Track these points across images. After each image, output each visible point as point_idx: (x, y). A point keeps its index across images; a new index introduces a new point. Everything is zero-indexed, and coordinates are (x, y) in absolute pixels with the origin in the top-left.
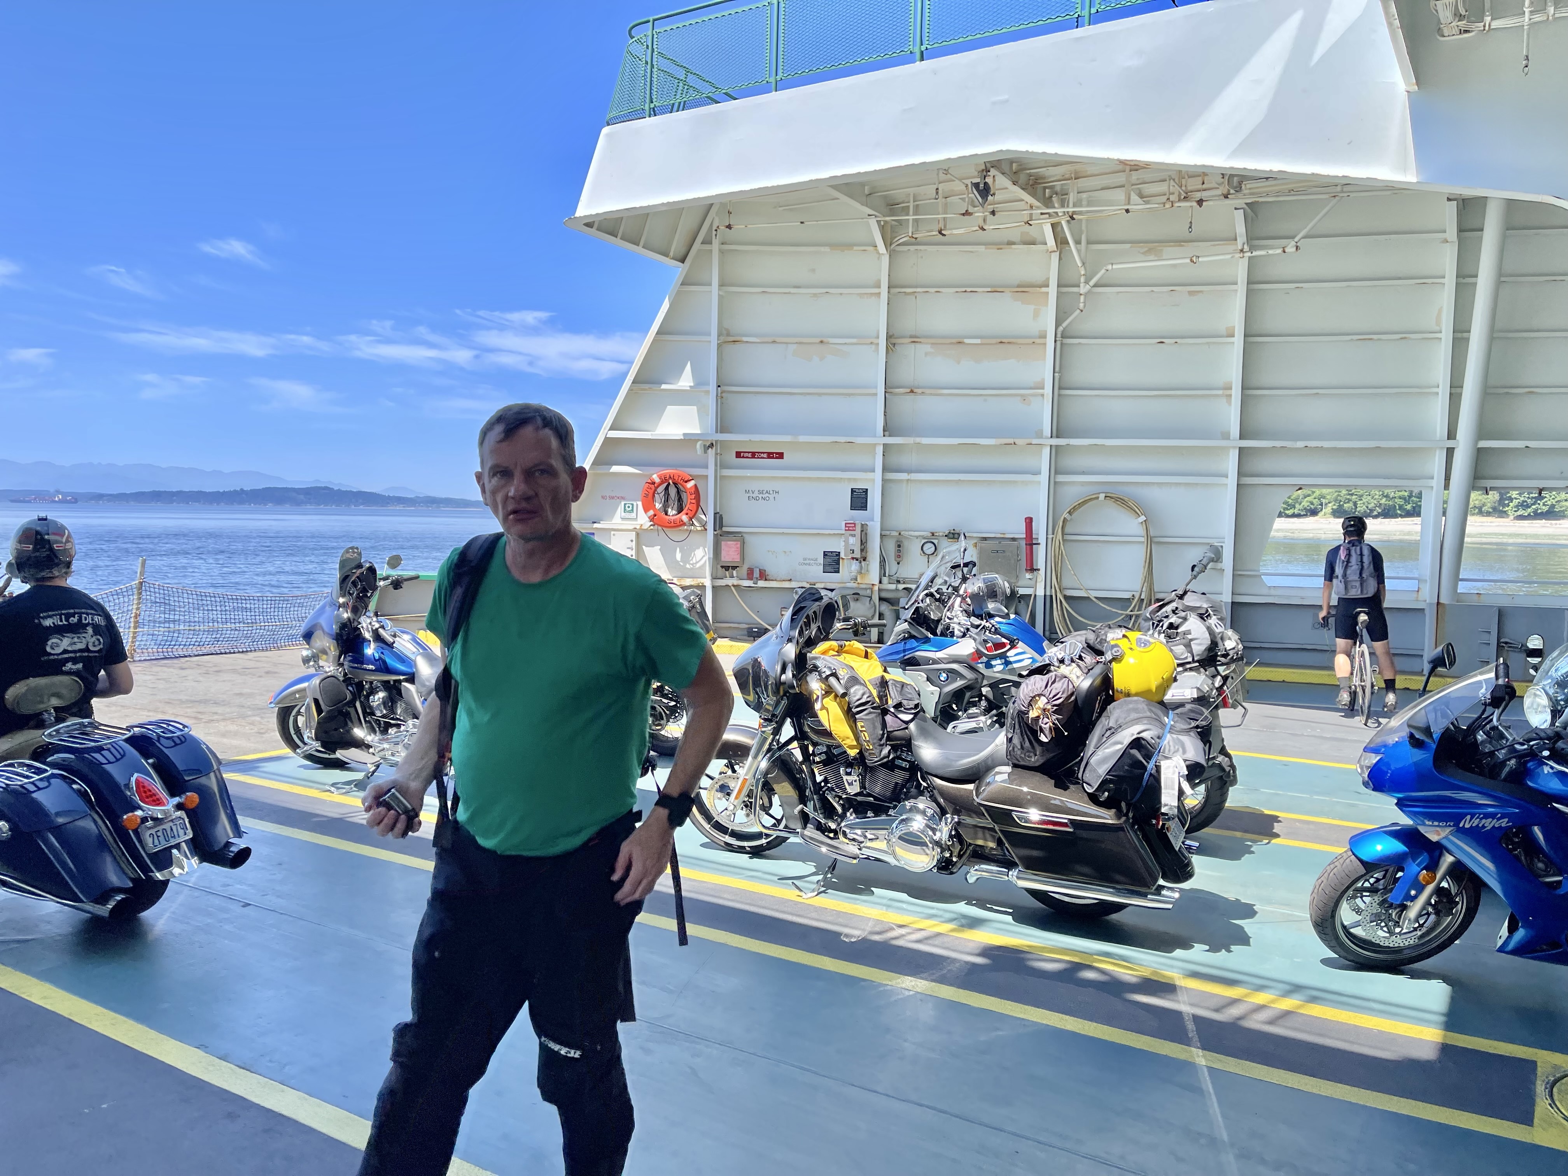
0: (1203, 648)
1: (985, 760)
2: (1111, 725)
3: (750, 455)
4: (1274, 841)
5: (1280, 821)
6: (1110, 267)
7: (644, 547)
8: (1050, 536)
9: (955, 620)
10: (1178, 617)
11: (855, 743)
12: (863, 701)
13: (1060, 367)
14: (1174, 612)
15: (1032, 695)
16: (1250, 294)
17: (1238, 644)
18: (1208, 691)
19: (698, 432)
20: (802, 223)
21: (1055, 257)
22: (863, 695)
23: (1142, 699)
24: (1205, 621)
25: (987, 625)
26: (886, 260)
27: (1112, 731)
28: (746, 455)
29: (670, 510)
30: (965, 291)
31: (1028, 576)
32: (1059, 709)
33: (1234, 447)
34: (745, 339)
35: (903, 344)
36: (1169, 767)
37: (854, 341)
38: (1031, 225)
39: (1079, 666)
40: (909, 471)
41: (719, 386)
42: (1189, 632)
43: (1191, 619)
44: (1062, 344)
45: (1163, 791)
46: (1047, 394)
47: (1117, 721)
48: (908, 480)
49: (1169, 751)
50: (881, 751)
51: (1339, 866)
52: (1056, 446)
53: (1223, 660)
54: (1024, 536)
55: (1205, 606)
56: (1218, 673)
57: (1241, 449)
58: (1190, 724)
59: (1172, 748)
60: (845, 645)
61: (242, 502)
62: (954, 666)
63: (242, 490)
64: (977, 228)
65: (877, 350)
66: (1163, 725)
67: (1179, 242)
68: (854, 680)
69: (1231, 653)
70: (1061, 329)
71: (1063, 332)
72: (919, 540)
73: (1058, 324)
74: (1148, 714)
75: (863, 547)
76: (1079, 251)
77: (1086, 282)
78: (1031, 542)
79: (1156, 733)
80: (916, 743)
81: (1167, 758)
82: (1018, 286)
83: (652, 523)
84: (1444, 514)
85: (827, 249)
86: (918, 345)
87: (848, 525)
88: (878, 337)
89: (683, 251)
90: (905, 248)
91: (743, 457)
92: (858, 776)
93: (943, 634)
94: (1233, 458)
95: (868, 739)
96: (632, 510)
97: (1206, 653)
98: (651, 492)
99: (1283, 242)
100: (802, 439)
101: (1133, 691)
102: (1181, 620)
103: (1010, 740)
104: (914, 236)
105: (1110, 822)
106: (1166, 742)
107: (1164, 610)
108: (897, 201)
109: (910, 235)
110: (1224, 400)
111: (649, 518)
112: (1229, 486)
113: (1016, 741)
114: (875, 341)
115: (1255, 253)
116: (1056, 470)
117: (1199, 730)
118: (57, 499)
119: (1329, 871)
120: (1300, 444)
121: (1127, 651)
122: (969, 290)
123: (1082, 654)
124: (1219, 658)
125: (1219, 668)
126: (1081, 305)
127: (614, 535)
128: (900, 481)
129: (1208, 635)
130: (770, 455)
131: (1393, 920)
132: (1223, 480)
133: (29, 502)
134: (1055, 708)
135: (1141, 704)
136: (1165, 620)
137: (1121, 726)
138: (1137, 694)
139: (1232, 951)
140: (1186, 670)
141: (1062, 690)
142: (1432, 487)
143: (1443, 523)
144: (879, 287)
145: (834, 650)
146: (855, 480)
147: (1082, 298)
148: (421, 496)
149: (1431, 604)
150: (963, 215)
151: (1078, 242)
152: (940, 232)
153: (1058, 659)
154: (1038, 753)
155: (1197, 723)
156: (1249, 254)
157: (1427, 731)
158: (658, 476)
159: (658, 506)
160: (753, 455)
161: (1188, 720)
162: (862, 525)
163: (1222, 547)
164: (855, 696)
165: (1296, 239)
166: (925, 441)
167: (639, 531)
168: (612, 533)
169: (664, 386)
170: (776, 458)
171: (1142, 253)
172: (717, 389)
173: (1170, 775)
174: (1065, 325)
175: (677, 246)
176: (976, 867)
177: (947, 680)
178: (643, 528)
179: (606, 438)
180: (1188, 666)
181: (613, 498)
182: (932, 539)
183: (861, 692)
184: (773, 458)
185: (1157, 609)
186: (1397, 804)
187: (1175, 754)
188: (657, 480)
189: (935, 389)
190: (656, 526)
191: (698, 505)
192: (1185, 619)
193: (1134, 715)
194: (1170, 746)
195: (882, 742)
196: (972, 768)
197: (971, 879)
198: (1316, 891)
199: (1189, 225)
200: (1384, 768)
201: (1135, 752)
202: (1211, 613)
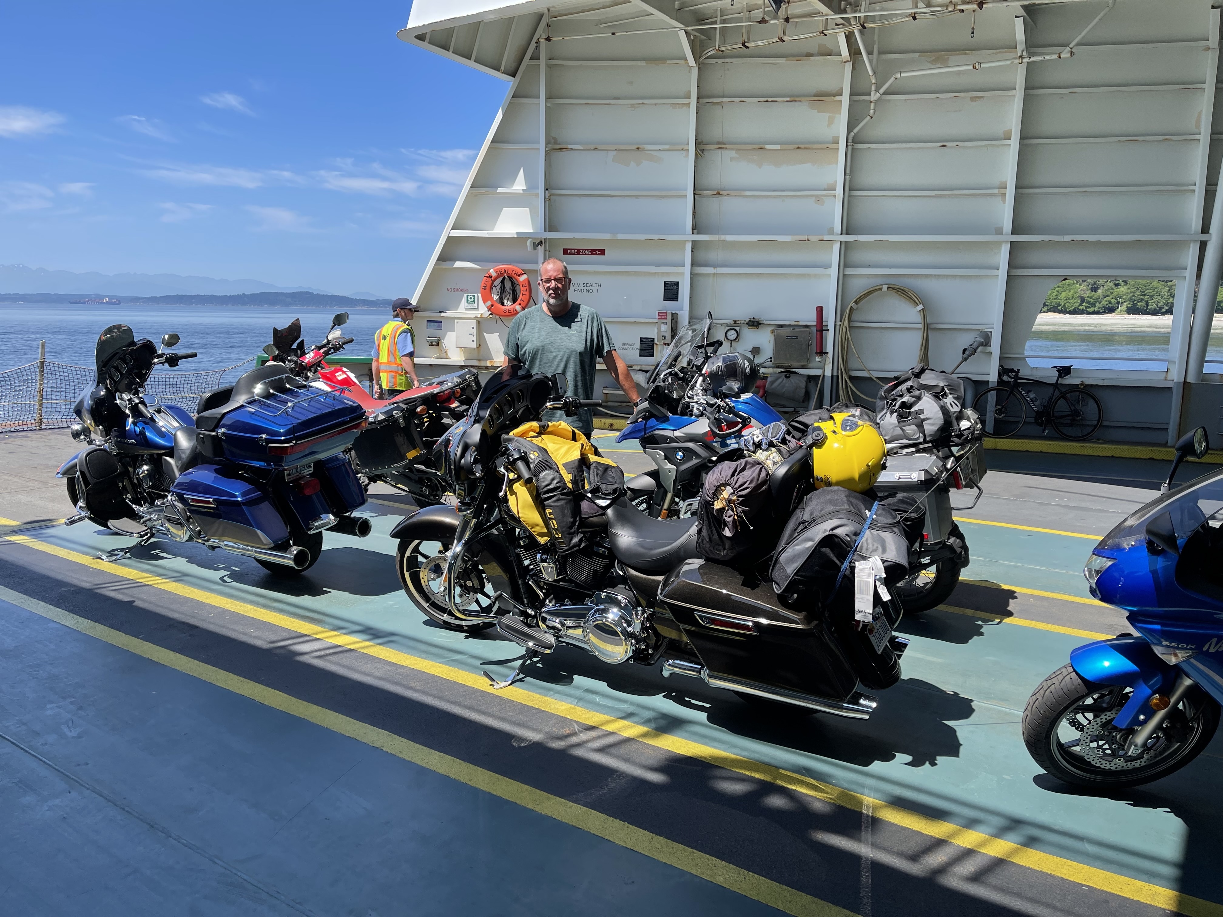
0: (935, 428)
1: (679, 549)
2: (804, 518)
3: (575, 252)
4: (1007, 620)
5: (1016, 598)
6: (898, 76)
7: (485, 333)
8: (838, 323)
9: (695, 399)
10: (911, 396)
11: (545, 530)
12: (551, 487)
13: (850, 171)
14: (909, 390)
15: (717, 484)
16: (1028, 99)
17: (977, 424)
18: (937, 473)
19: (531, 230)
20: (613, 34)
21: (848, 67)
22: (553, 480)
23: (842, 489)
24: (940, 400)
25: (722, 404)
26: (695, 72)
27: (806, 525)
28: (572, 252)
29: (506, 301)
30: (767, 101)
31: (818, 359)
32: (746, 500)
33: (1006, 242)
34: (570, 147)
35: (711, 149)
36: (864, 569)
37: (667, 147)
38: (826, 35)
39: (779, 451)
40: (715, 266)
41: (547, 190)
42: (922, 412)
43: (925, 398)
44: (853, 149)
45: (857, 596)
46: (839, 195)
47: (812, 513)
48: (714, 274)
49: (867, 550)
50: (571, 540)
51: (1057, 683)
52: (846, 242)
53: (956, 440)
54: (815, 323)
55: (942, 384)
56: (952, 455)
57: (1012, 243)
58: (895, 518)
59: (870, 546)
60: (548, 426)
61: (244, 304)
62: (691, 445)
63: (244, 294)
64: (777, 40)
65: (687, 155)
66: (862, 518)
67: (964, 50)
68: (547, 463)
69: (966, 433)
70: (852, 134)
71: (854, 137)
72: (723, 327)
73: (849, 131)
74: (846, 507)
75: (673, 333)
76: (870, 61)
77: (877, 90)
78: (821, 328)
79: (853, 529)
80: (614, 531)
81: (864, 558)
82: (815, 96)
83: (490, 312)
84: (1193, 313)
85: (643, 63)
86: (724, 151)
87: (660, 314)
88: (688, 144)
89: (514, 65)
90: (713, 61)
91: (570, 254)
92: (554, 562)
93: (683, 413)
94: (1005, 251)
95: (556, 526)
96: (474, 301)
97: (939, 434)
98: (489, 284)
99: (1059, 49)
100: (620, 236)
101: (834, 479)
102: (914, 399)
103: (700, 531)
104: (720, 49)
105: (800, 627)
106: (864, 539)
107: (899, 388)
108: (706, 17)
109: (717, 48)
110: (999, 198)
111: (487, 308)
112: (999, 277)
113: (704, 533)
114: (686, 147)
115: (1032, 59)
116: (845, 263)
117: (908, 523)
118: (104, 301)
119: (1045, 688)
120: (1067, 238)
121: (830, 435)
122: (770, 99)
123: (787, 437)
124: (953, 439)
125: (952, 448)
126: (872, 112)
127: (457, 322)
128: (708, 275)
129: (940, 415)
130: (593, 252)
131: (1116, 742)
132: (994, 272)
133: (84, 303)
134: (741, 499)
135: (841, 495)
136: (899, 399)
137: (815, 520)
138: (838, 483)
139: (936, 764)
140: (918, 451)
141: (750, 479)
142: (1185, 277)
143: (1192, 318)
144: (689, 97)
145: (534, 432)
146: (668, 274)
147: (872, 105)
148: (381, 299)
149: (1178, 383)
150: (760, 22)
151: (870, 53)
152: (744, 44)
153: (754, 442)
154: (727, 547)
155: (905, 515)
156: (1027, 60)
157: (1170, 540)
158: (494, 270)
159: (496, 297)
160: (579, 252)
161: (893, 513)
162: (673, 314)
163: (991, 332)
164: (543, 482)
165: (1071, 46)
166: (729, 238)
167: (480, 320)
168: (456, 321)
169: (500, 190)
170: (599, 254)
171: (929, 62)
172: (545, 192)
173: (865, 579)
174: (856, 131)
175: (507, 60)
176: (671, 662)
177: (683, 458)
178: (483, 316)
179: (449, 237)
180: (921, 446)
181: (456, 290)
182: (735, 325)
183: (551, 477)
184: (595, 254)
185: (892, 388)
186: (1128, 618)
187: (872, 554)
188: (494, 274)
189: (738, 192)
190: (494, 316)
191: (530, 296)
192: (919, 398)
193: (830, 508)
194: (868, 544)
195: (573, 530)
196: (665, 557)
197: (666, 674)
198: (1029, 708)
199: (971, 31)
200: (1116, 574)
201: (826, 550)
202: (947, 391)
